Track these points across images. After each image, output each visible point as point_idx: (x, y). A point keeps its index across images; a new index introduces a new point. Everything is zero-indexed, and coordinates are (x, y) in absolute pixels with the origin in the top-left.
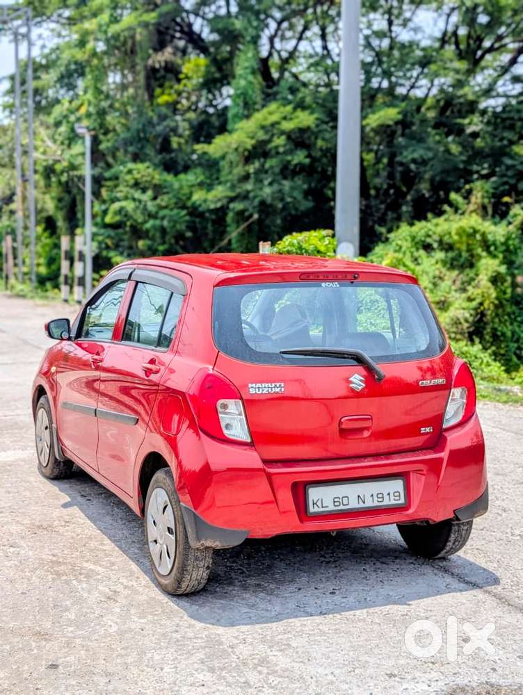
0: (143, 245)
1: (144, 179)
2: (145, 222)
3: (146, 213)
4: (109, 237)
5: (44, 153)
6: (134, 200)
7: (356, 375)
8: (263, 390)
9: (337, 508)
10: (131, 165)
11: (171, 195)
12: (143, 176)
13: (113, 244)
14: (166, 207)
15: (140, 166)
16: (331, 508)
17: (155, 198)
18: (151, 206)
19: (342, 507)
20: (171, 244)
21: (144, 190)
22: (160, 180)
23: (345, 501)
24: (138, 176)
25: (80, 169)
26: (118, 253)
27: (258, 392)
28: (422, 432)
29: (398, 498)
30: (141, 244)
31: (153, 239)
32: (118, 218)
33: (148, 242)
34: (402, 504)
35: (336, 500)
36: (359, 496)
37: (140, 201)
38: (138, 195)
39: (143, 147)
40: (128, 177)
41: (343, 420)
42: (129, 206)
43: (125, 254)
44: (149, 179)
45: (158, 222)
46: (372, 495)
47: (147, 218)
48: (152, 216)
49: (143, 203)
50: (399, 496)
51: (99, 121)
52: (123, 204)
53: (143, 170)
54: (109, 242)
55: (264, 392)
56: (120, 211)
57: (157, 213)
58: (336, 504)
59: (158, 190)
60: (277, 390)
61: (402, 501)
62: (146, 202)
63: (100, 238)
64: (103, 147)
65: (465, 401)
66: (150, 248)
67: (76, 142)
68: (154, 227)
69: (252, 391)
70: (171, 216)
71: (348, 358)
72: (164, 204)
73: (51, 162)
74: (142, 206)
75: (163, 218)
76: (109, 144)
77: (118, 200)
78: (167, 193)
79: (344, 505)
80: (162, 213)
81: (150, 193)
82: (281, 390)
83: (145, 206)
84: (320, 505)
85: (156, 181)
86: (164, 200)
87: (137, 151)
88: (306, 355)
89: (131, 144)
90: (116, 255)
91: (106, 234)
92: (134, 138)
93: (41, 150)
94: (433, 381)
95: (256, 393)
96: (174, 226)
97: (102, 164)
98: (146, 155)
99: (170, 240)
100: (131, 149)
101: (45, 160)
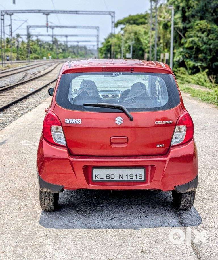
0: (202, 56)
1: (204, 27)
2: (202, 46)
3: (203, 42)
4: (187, 53)
5: (164, 18)
6: (198, 37)
7: (119, 117)
8: (71, 122)
9: (108, 180)
10: (198, 22)
11: (214, 34)
12: (203, 26)
13: (188, 56)
14: (212, 39)
15: (202, 22)
16: (105, 179)
17: (208, 36)
18: (205, 39)
19: (110, 179)
20: (213, 56)
21: (203, 33)
22: (210, 27)
23: (113, 177)
24: (201, 26)
25: (178, 24)
26: (191, 60)
27: (69, 123)
28: (157, 147)
29: (141, 178)
30: (200, 56)
31: (205, 53)
32: (191, 45)
33: (203, 55)
34: (142, 181)
35: (107, 176)
36: (120, 175)
37: (200, 37)
38: (199, 34)
39: (205, 13)
40: (197, 27)
41: (111, 138)
42: (196, 39)
43: (194, 60)
44: (205, 27)
45: (208, 46)
46: (127, 175)
47: (203, 44)
48: (205, 43)
49: (202, 38)
50: (142, 177)
51: (186, 3)
52: (193, 38)
53: (203, 23)
54: (187, 55)
55: (72, 123)
56: (192, 42)
57: (208, 42)
58: (108, 178)
59: (210, 32)
60: (78, 123)
61: (143, 179)
62: (203, 37)
63: (183, 54)
64: (187, 14)
65: (185, 132)
66: (204, 58)
67: (177, 13)
68: (206, 48)
69: (67, 122)
70: (214, 43)
71: (117, 109)
72: (211, 38)
73: (166, 22)
74: (201, 39)
75: (210, 45)
76: (190, 13)
77: (192, 37)
78: (213, 33)
79: (111, 178)
80: (209, 42)
81: (205, 33)
82: (80, 123)
83: (203, 39)
84: (99, 178)
85: (209, 28)
86: (211, 36)
87: (202, 15)
88: (95, 106)
89: (200, 12)
90: (189, 61)
91: (186, 52)
92: (201, 10)
93: (163, 17)
94: (164, 122)
95: (68, 123)
96: (215, 48)
97: (187, 22)
98: (206, 17)
99: (213, 54)
100: (199, 14)
101: (165, 21)
